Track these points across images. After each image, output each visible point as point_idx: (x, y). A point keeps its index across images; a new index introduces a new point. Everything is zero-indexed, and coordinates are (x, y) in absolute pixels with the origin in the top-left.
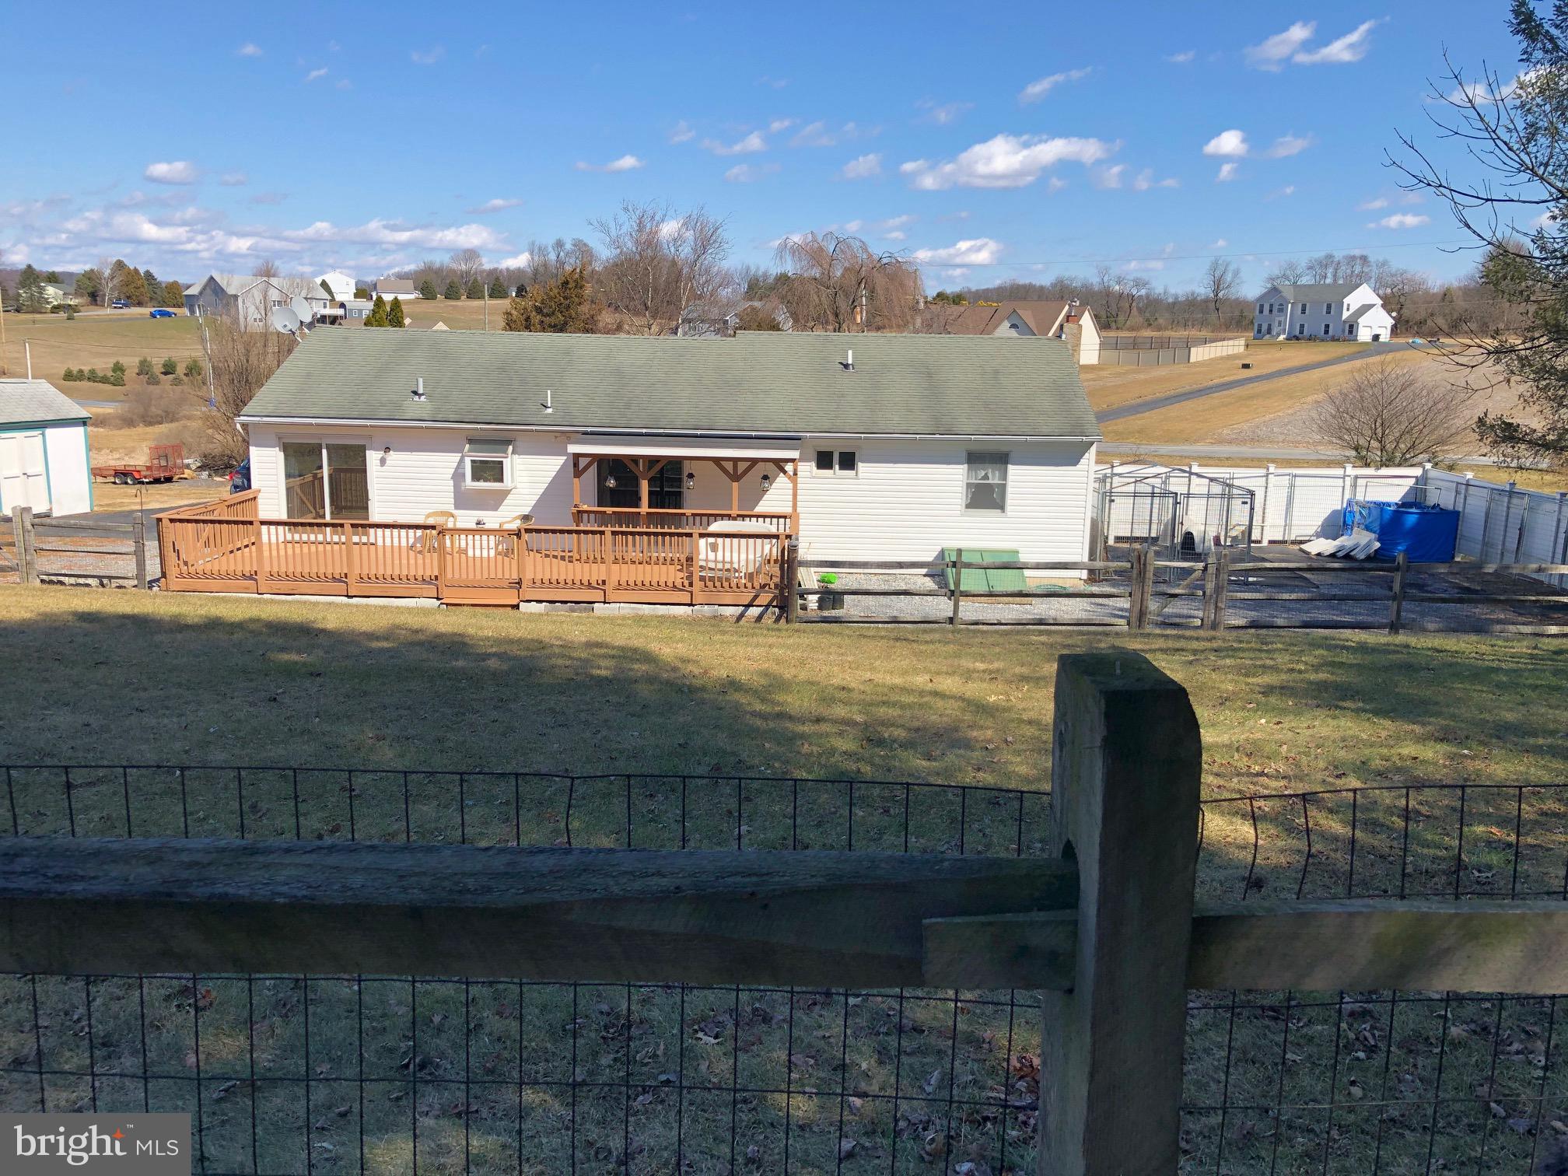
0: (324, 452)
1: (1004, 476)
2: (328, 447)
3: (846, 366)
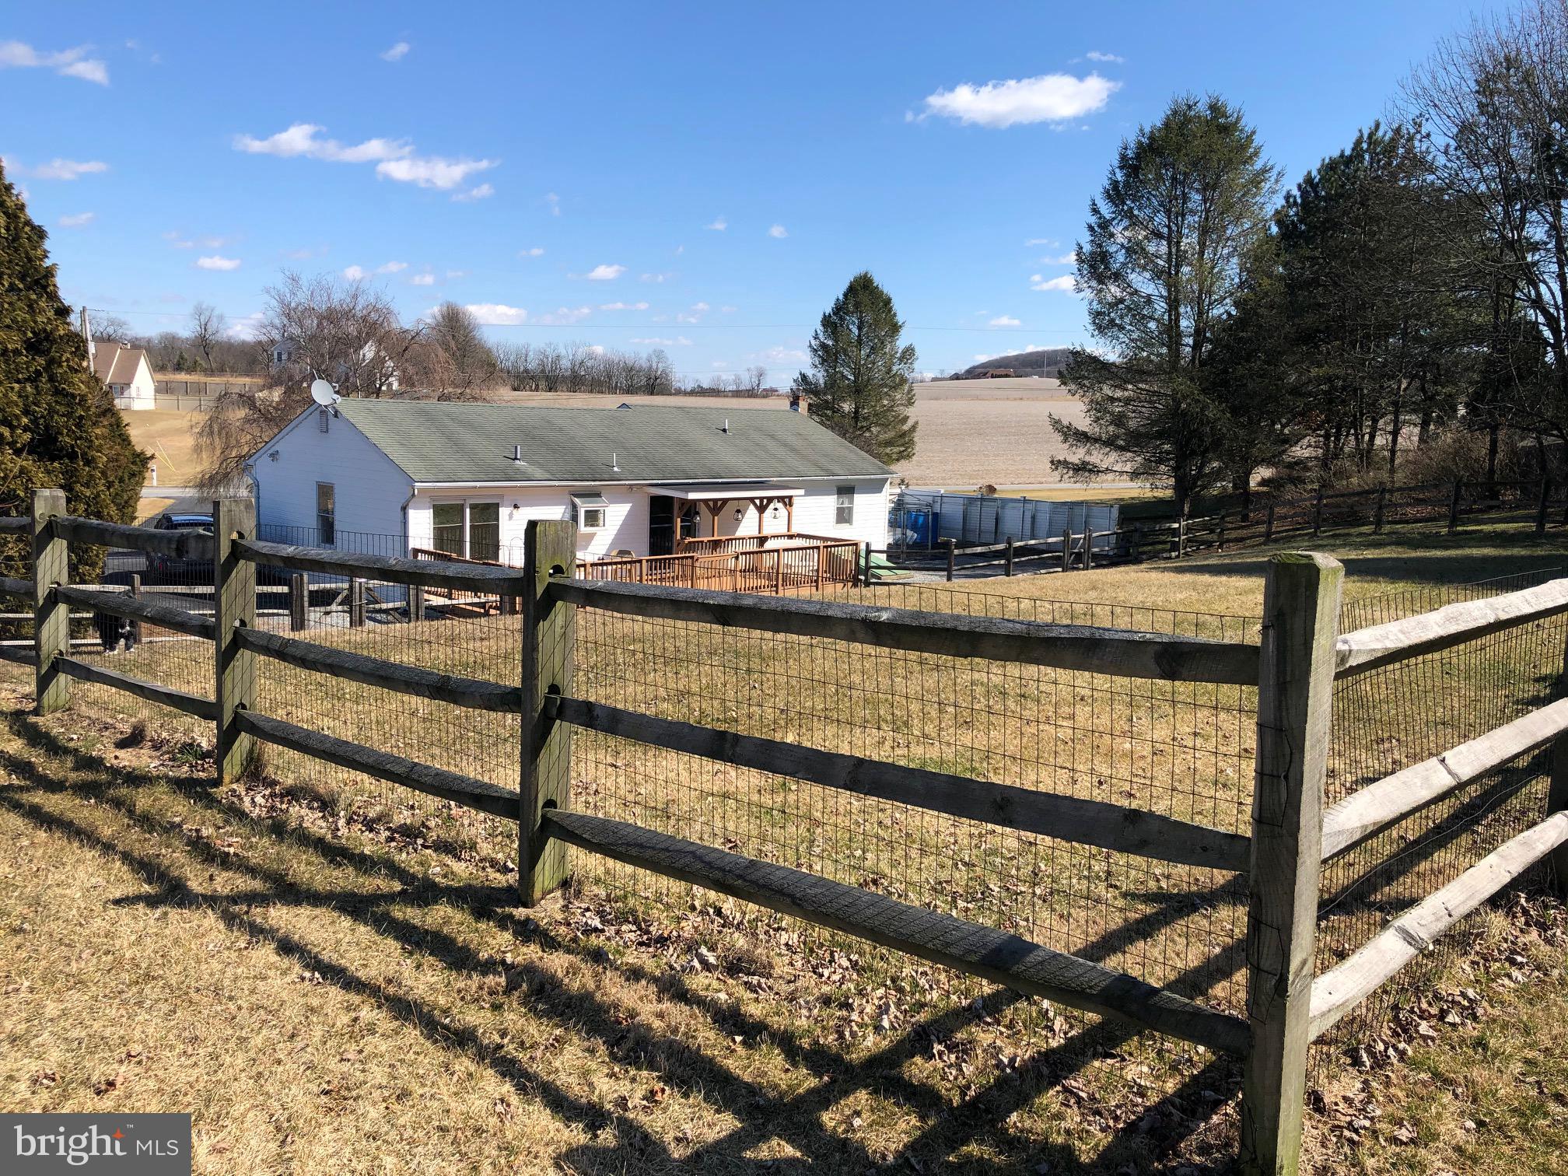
0: (468, 511)
1: (851, 501)
2: (473, 507)
3: (724, 430)
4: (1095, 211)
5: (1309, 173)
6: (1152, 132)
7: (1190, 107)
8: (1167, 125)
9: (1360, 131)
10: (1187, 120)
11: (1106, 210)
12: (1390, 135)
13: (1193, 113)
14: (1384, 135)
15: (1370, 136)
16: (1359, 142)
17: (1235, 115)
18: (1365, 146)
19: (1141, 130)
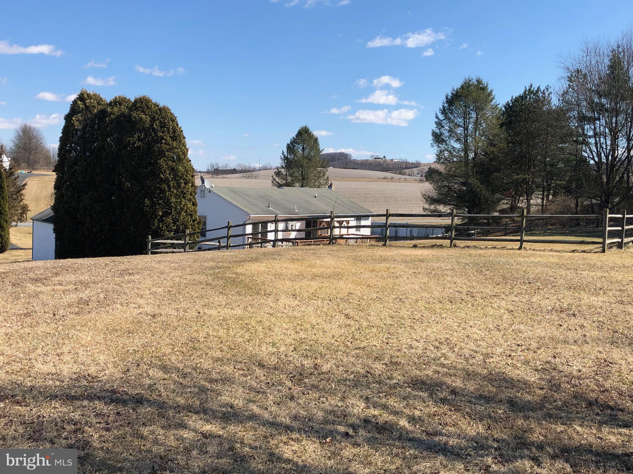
1: (360, 223)
4: (437, 117)
5: (508, 102)
6: (457, 90)
7: (470, 81)
8: (462, 87)
9: (525, 87)
10: (469, 86)
11: (441, 117)
12: (536, 89)
13: (471, 83)
14: (534, 89)
15: (530, 90)
16: (525, 92)
17: (486, 84)
18: (527, 92)
19: (453, 89)
